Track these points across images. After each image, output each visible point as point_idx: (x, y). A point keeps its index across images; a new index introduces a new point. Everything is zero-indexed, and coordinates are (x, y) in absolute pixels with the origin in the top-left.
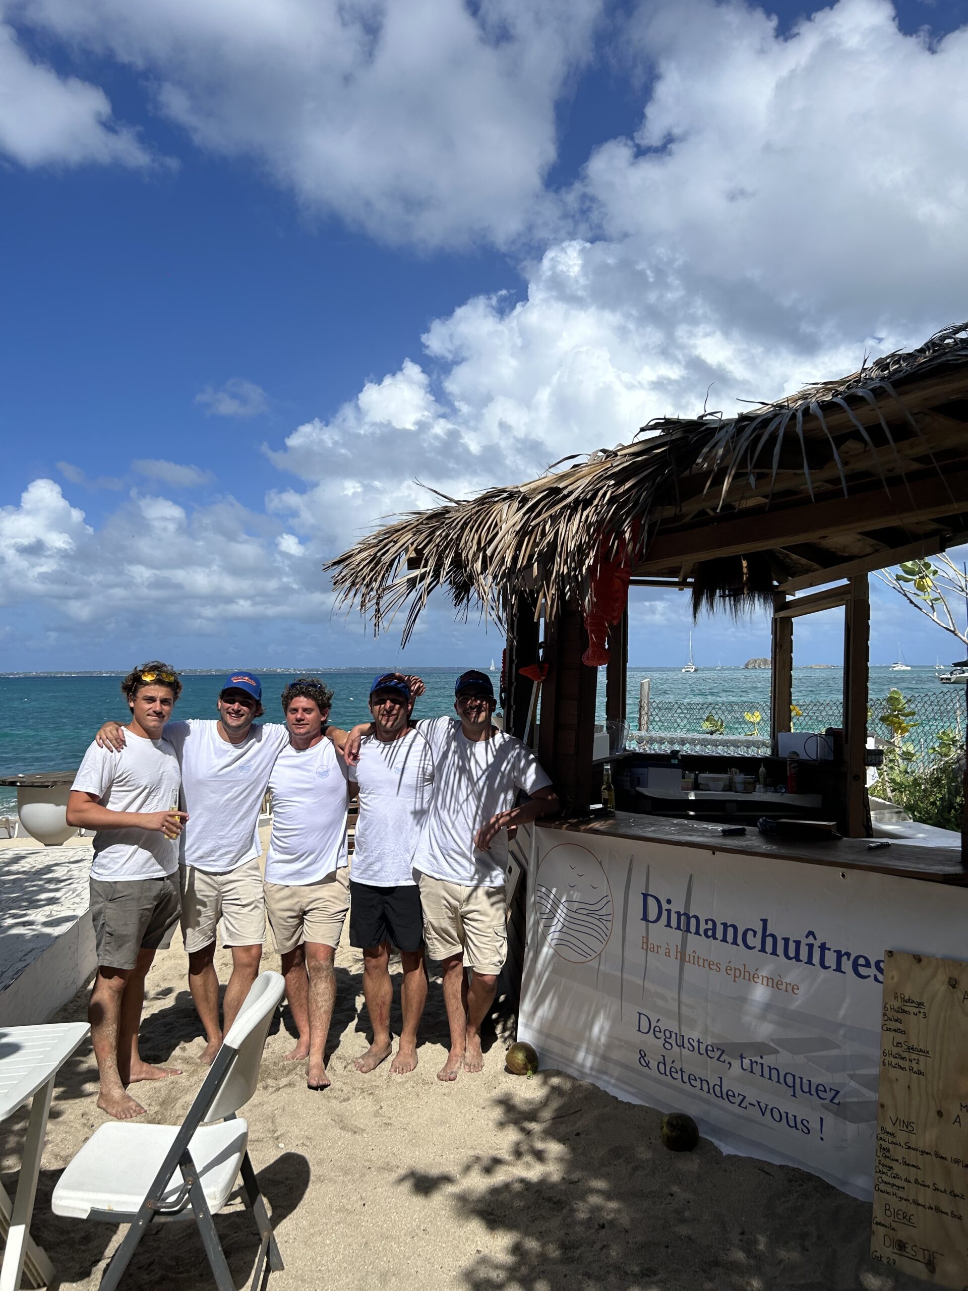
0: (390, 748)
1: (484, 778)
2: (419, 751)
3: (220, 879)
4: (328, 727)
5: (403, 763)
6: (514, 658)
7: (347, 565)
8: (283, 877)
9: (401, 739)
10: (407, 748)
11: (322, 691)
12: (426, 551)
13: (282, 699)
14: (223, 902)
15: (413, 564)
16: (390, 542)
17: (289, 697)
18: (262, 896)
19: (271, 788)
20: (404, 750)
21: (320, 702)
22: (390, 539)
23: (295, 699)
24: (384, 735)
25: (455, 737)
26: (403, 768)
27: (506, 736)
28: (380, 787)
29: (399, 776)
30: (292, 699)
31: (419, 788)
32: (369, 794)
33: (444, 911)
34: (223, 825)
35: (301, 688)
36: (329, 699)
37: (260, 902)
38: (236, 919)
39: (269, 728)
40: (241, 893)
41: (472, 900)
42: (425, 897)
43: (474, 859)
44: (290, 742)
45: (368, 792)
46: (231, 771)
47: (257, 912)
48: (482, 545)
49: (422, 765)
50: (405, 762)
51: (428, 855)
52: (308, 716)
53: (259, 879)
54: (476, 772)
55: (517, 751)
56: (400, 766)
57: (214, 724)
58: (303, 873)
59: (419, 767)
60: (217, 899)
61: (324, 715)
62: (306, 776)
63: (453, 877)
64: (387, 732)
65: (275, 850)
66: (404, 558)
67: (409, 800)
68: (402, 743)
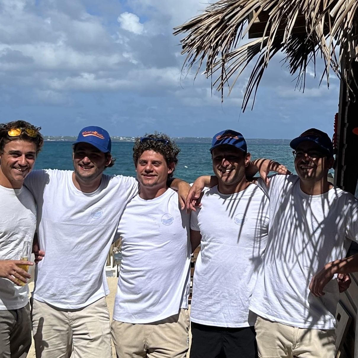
0: (231, 200)
1: (319, 231)
2: (257, 205)
3: (71, 314)
4: (174, 179)
5: (243, 215)
6: (346, 121)
7: (196, 29)
8: (130, 316)
9: (241, 193)
10: (247, 201)
11: (169, 147)
12: (271, 14)
13: (133, 152)
14: (74, 336)
15: (255, 32)
16: (237, 7)
17: (140, 151)
18: (108, 332)
19: (121, 233)
20: (243, 203)
21: (167, 156)
22: (237, 4)
23: (145, 152)
24: (225, 188)
25: (293, 191)
26: (243, 220)
27: (340, 191)
28: (220, 236)
29: (239, 227)
30: (143, 152)
31: (256, 239)
32: (210, 241)
33: (278, 350)
34: (74, 266)
35: (151, 143)
36: (176, 154)
37: (107, 338)
38: (85, 352)
39: (120, 180)
40: (89, 328)
41: (306, 341)
42: (260, 337)
43: (308, 305)
44: (139, 193)
45: (209, 240)
46: (84, 216)
47: (104, 347)
48: (324, 9)
49: (259, 218)
50: (245, 215)
51: (263, 299)
52: (156, 168)
53: (107, 316)
54: (312, 225)
55: (350, 205)
56: (240, 217)
57: (70, 173)
58: (148, 312)
59: (257, 219)
60: (68, 333)
61: (170, 168)
62: (151, 223)
63: (287, 320)
64: (228, 186)
65: (122, 290)
66: (247, 26)
67: (247, 249)
68: (242, 196)
